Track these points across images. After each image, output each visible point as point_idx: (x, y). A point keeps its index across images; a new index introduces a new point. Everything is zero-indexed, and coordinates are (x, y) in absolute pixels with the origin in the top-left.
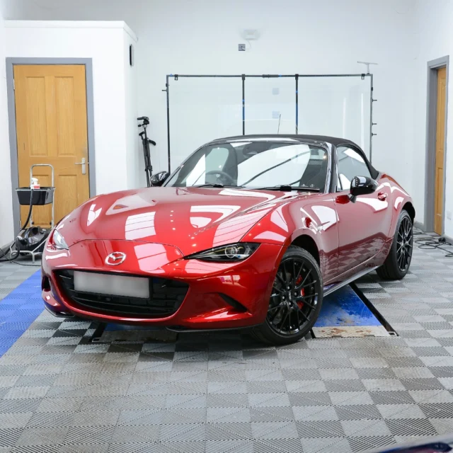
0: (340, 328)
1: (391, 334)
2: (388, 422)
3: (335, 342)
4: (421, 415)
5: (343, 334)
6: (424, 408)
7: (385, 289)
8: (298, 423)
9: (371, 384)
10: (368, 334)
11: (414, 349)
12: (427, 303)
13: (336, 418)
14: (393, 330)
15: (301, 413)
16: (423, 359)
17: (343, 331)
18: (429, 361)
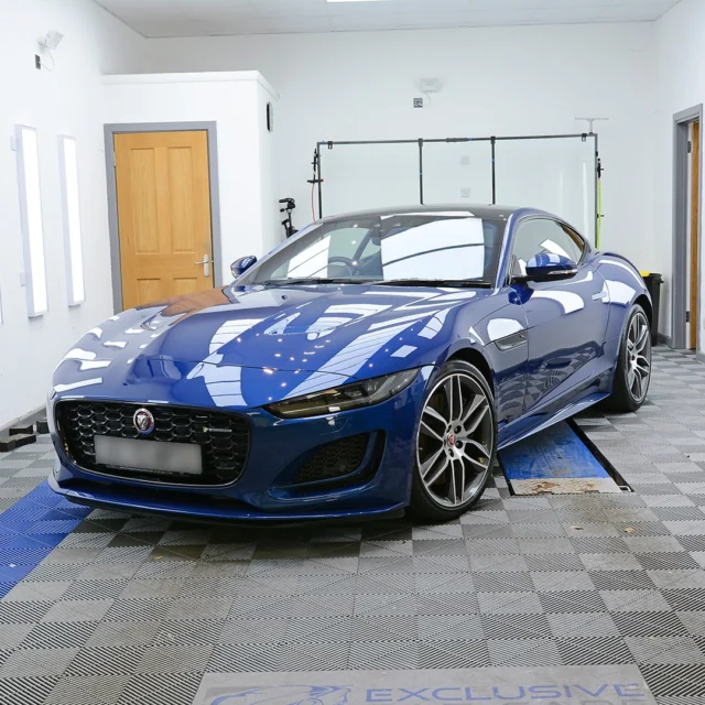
0: (550, 480)
1: (622, 489)
2: (615, 616)
3: (542, 502)
4: (665, 607)
5: (554, 489)
6: (669, 596)
7: (615, 426)
8: (484, 618)
9: (593, 561)
10: (589, 489)
11: (656, 510)
12: (675, 446)
13: (540, 611)
14: (625, 484)
15: (489, 603)
16: (668, 524)
17: (553, 485)
18: (677, 528)
